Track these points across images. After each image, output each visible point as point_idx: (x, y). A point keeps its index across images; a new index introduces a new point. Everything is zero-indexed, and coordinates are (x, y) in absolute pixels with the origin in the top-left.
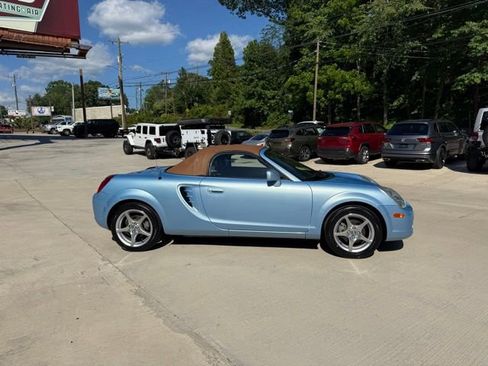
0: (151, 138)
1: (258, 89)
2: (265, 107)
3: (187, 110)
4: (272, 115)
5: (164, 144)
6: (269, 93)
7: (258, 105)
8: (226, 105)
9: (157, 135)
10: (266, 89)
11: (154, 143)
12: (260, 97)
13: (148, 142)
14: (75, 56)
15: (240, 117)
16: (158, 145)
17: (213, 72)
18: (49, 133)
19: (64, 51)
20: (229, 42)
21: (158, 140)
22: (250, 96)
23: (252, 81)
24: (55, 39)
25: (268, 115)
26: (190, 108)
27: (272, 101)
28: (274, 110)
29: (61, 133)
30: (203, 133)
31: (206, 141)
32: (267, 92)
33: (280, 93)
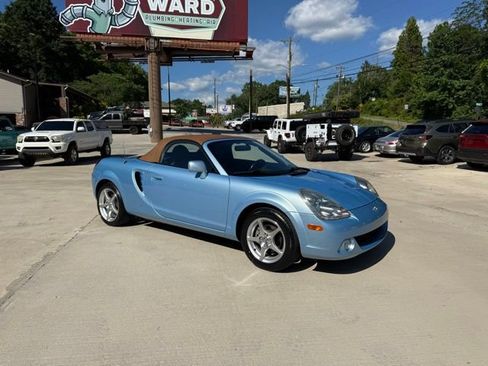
0: (283, 132)
1: (444, 79)
2: (451, 100)
3: (361, 105)
4: (458, 109)
5: (293, 139)
6: (457, 83)
7: (441, 97)
8: (404, 99)
9: (288, 130)
10: (456, 78)
11: (284, 138)
12: (445, 88)
13: (280, 137)
14: (243, 58)
15: (419, 112)
16: (287, 140)
17: (394, 64)
18: (228, 127)
19: (234, 54)
20: (417, 28)
21: (288, 135)
22: (431, 88)
23: (436, 69)
24: (227, 44)
25: (454, 108)
26: (363, 103)
27: (460, 93)
28: (463, 103)
29: (234, 128)
30: (323, 127)
31: (325, 136)
32: (454, 82)
33: (472, 82)
